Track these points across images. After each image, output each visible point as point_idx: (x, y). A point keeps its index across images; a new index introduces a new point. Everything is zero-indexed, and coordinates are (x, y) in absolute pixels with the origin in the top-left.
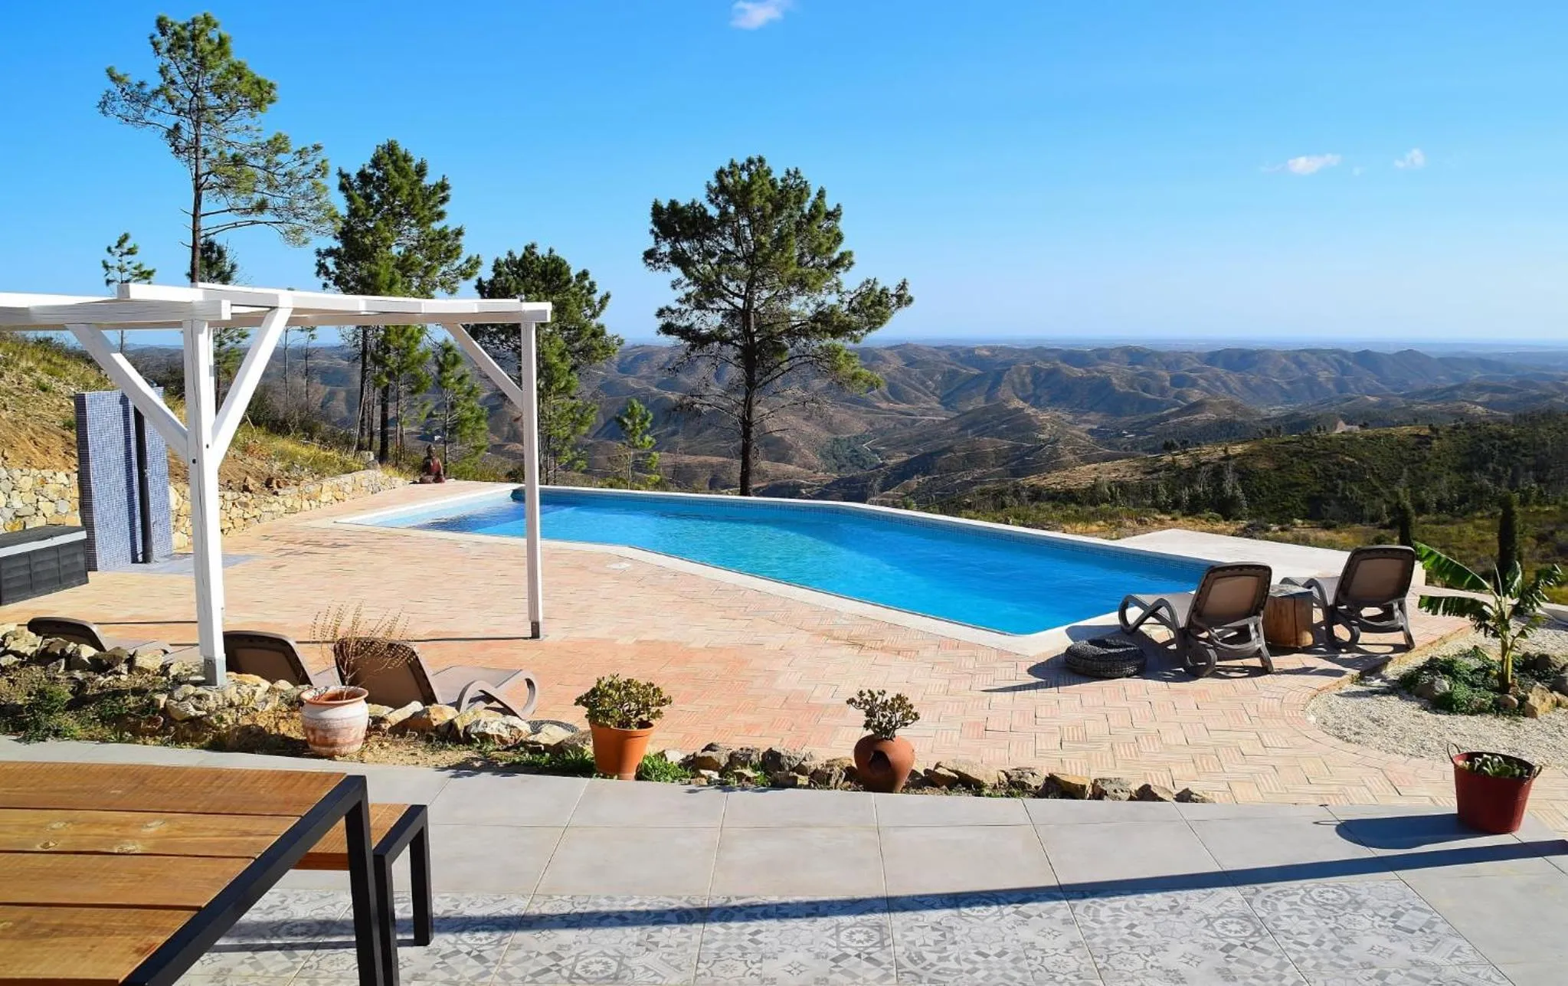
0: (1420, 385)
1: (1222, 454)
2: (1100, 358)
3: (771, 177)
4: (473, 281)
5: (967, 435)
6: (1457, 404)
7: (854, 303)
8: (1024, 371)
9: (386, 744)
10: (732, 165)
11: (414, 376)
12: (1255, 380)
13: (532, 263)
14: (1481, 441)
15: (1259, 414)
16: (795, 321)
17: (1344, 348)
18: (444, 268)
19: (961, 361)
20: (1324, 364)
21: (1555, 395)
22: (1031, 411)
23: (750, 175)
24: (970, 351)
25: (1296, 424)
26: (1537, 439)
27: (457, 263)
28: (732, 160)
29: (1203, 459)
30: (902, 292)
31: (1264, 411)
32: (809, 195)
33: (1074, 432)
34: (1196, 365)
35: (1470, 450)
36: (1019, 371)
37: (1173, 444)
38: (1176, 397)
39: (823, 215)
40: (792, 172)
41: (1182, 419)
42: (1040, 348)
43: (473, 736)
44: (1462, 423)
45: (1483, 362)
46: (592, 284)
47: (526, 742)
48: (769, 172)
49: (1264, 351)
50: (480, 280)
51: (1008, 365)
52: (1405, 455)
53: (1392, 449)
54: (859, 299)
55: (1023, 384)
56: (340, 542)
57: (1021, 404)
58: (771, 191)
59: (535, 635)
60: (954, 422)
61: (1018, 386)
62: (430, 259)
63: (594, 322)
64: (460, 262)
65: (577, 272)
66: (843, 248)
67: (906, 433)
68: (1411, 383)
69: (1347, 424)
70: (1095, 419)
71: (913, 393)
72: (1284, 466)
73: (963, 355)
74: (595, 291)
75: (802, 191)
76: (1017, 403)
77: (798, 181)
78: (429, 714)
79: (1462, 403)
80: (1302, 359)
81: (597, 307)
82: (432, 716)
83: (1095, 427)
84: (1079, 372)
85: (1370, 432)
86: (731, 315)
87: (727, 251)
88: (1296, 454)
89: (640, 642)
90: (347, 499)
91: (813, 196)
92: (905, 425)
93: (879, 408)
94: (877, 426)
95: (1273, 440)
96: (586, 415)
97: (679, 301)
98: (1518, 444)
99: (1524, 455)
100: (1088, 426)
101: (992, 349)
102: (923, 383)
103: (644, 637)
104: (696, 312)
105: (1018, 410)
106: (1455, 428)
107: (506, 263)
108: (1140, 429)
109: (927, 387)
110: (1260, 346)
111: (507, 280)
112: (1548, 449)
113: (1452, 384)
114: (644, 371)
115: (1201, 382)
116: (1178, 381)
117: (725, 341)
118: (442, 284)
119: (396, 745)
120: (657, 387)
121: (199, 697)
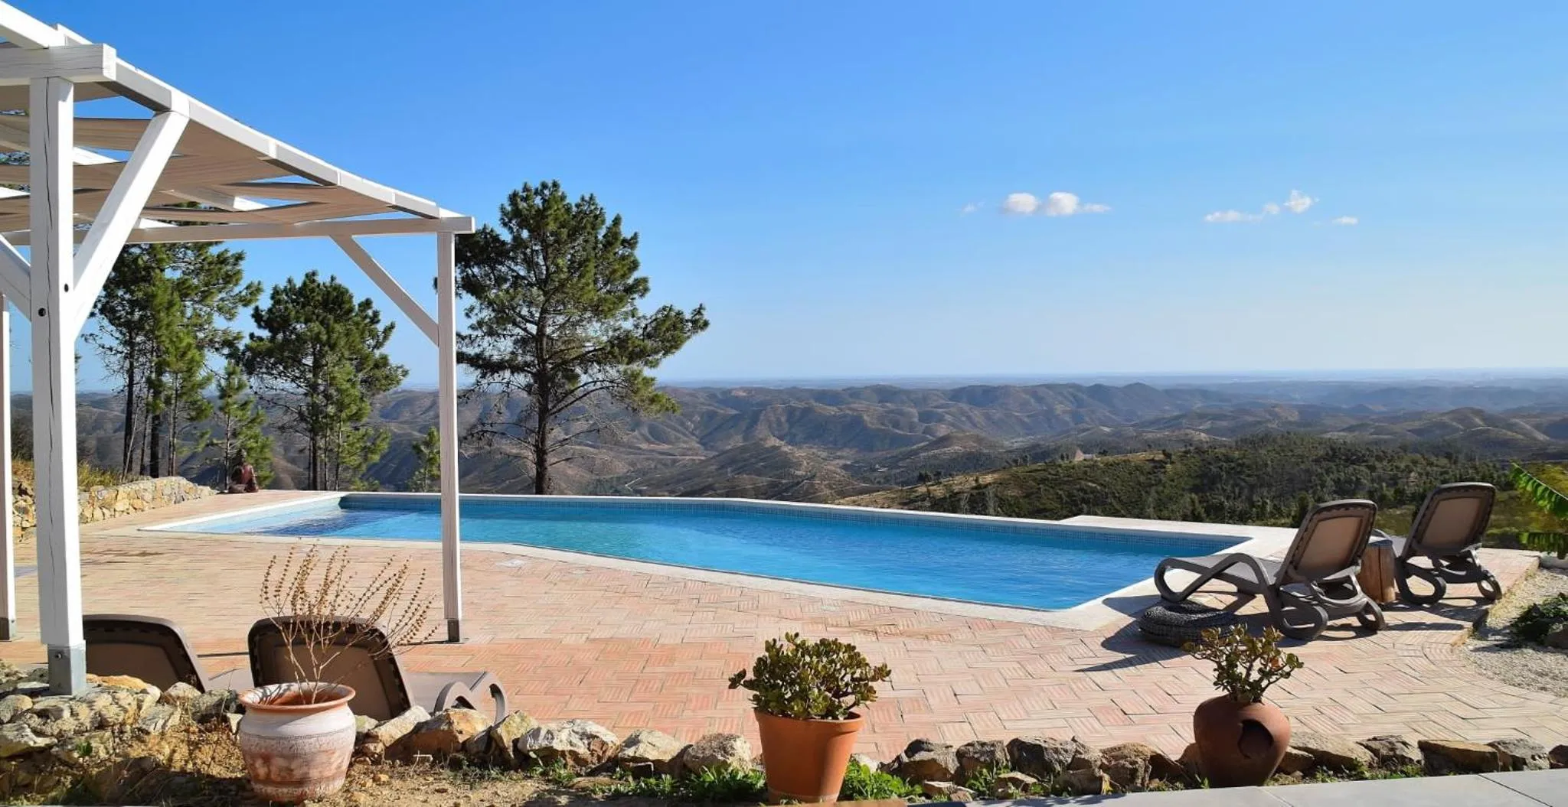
0: (1150, 415)
1: (974, 484)
2: (851, 396)
3: (565, 203)
4: (250, 310)
5: (727, 472)
6: (1182, 432)
7: (649, 329)
8: (780, 411)
9: (384, 778)
10: (526, 189)
11: (194, 403)
12: (997, 414)
13: (312, 290)
14: (1210, 463)
15: (1002, 447)
16: (589, 346)
17: (1077, 382)
18: (223, 295)
19: (720, 402)
20: (1060, 398)
21: (1269, 421)
22: (787, 449)
23: (545, 201)
24: (727, 392)
25: (1038, 453)
26: (1258, 460)
27: (237, 290)
28: (526, 184)
29: (956, 489)
30: (698, 317)
31: (1007, 443)
32: (603, 222)
33: (829, 467)
34: (943, 402)
35: (1200, 473)
36: (774, 410)
37: (927, 476)
38: (924, 433)
39: (619, 242)
40: (587, 198)
41: (931, 453)
42: (794, 388)
43: (532, 755)
44: (1192, 448)
45: (1203, 393)
46: (376, 314)
47: (624, 760)
48: (563, 198)
49: (1006, 386)
50: (257, 309)
51: (763, 405)
52: (1142, 479)
53: (1130, 474)
54: (654, 324)
55: (779, 421)
56: (149, 551)
57: (777, 442)
58: (566, 216)
59: (454, 637)
60: (713, 461)
61: (775, 425)
62: (206, 285)
63: (377, 353)
64: (240, 288)
65: (359, 302)
66: (637, 275)
67: (668, 472)
68: (1139, 413)
69: (1085, 453)
70: (848, 456)
71: (673, 434)
72: (1032, 493)
73: (722, 396)
74: (378, 321)
75: (597, 218)
76: (773, 442)
77: (593, 207)
78: (450, 724)
79: (1188, 431)
80: (1041, 393)
81: (381, 337)
82: (456, 727)
83: (849, 463)
84: (832, 410)
85: (1110, 459)
86: (522, 342)
87: (518, 277)
88: (1043, 481)
89: (594, 640)
90: (146, 509)
91: (609, 222)
92: (665, 465)
93: (640, 449)
94: (639, 466)
95: (1020, 469)
96: (378, 442)
97: (472, 327)
98: (1242, 465)
99: (1249, 476)
100: (842, 462)
101: (748, 390)
102: (682, 424)
103: (592, 636)
104: (487, 338)
105: (774, 448)
106: (1186, 452)
107: (285, 290)
108: (892, 463)
109: (687, 429)
110: (1002, 383)
111: (286, 309)
112: (1269, 469)
113: (1176, 414)
114: (406, 415)
115: (948, 417)
116: (925, 417)
117: (516, 369)
118: (220, 309)
119: (402, 777)
120: (420, 431)
121: (43, 714)
